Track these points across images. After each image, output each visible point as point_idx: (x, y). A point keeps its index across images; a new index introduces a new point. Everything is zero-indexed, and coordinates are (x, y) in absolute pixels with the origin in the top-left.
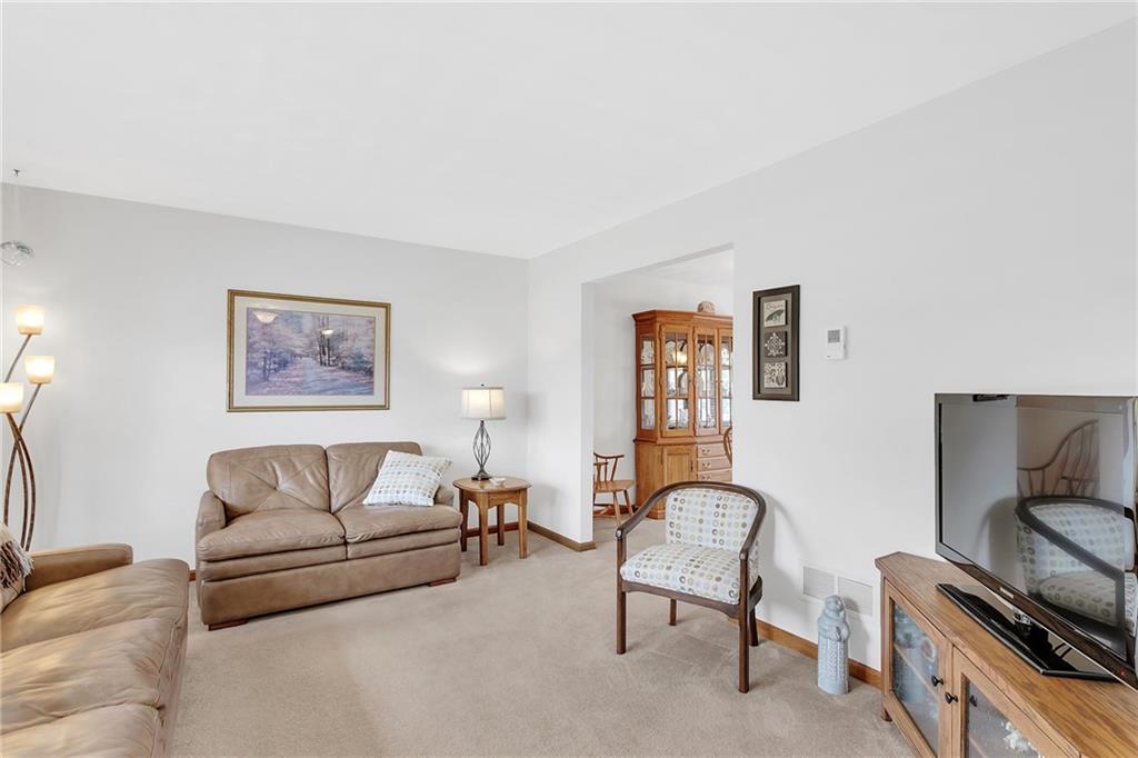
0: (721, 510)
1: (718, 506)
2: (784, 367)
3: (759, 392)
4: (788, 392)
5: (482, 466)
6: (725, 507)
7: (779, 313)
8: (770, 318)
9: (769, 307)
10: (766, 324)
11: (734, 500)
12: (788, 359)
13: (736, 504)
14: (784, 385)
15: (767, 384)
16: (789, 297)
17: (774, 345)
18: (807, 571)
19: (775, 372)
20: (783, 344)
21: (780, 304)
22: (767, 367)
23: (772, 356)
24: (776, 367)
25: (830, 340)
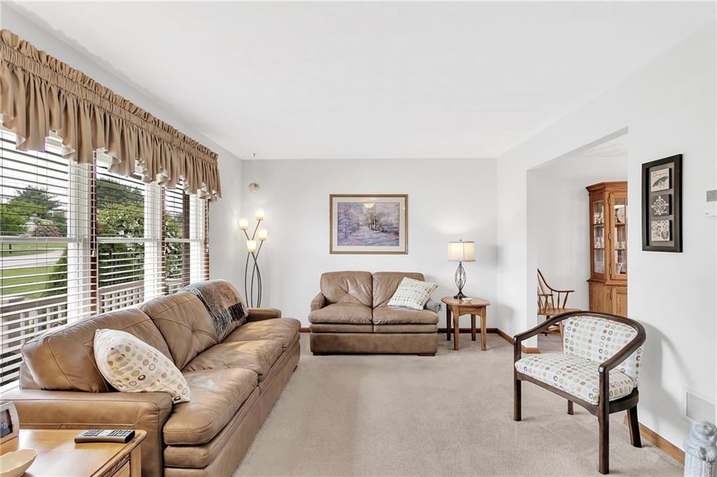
0: (607, 335)
1: (605, 332)
2: (668, 224)
3: (648, 244)
4: (672, 244)
5: (460, 289)
6: (610, 333)
7: (664, 179)
8: (656, 184)
9: (655, 176)
10: (653, 189)
11: (619, 329)
12: (672, 217)
13: (620, 332)
14: (668, 239)
15: (654, 238)
16: (672, 165)
17: (659, 206)
18: (689, 396)
19: (660, 229)
20: (668, 205)
21: (664, 172)
22: (653, 224)
23: (658, 215)
24: (661, 224)
25: (708, 200)
